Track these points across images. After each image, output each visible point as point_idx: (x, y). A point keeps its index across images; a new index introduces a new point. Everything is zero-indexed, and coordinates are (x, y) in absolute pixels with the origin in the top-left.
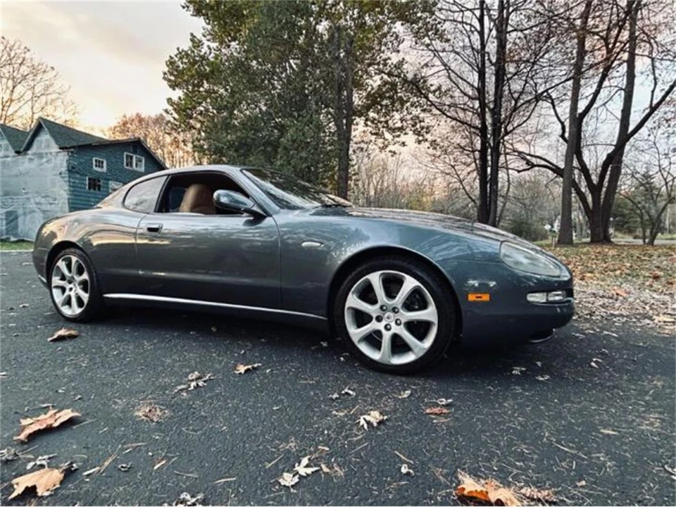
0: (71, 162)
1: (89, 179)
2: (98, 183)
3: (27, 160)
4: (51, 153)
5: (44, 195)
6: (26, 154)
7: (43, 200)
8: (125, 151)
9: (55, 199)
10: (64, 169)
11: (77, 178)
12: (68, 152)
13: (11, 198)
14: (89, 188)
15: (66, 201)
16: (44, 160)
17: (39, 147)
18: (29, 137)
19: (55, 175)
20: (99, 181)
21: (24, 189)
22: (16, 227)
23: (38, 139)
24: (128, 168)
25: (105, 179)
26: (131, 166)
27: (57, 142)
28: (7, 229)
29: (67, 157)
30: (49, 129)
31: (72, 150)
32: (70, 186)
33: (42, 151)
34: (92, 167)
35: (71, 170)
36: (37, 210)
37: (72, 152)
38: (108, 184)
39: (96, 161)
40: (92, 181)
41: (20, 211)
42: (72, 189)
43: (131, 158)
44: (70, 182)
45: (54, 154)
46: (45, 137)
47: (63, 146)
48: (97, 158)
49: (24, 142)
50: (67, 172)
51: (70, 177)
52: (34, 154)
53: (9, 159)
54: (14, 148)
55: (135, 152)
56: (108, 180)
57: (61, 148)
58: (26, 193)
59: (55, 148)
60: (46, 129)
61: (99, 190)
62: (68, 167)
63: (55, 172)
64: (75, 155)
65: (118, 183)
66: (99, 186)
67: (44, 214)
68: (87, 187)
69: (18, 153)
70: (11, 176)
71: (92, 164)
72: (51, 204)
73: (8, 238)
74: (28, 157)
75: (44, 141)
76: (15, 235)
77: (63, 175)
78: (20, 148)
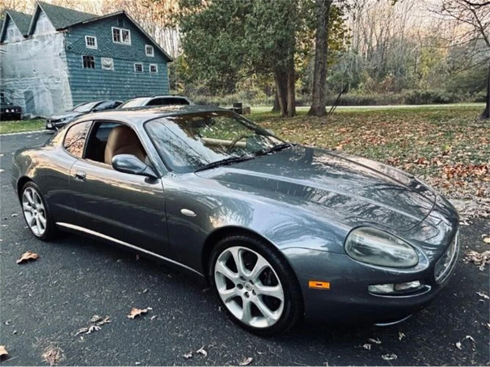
0: (68, 42)
1: (84, 57)
2: (92, 61)
3: (33, 43)
4: (50, 35)
5: (50, 75)
6: (32, 38)
7: (50, 81)
8: (113, 25)
9: (59, 79)
10: (62, 50)
11: (74, 58)
12: (64, 33)
13: (27, 80)
14: (85, 66)
15: (68, 80)
16: (46, 42)
17: (41, 29)
18: (32, 21)
19: (57, 56)
20: (93, 59)
21: (34, 71)
22: (33, 106)
23: (39, 22)
24: (117, 42)
25: (97, 56)
26: (119, 40)
27: (53, 23)
28: (27, 107)
29: (63, 38)
30: (46, 11)
31: (67, 30)
32: (68, 66)
33: (44, 34)
34: (85, 45)
35: (68, 50)
36: (46, 89)
37: (67, 32)
38: (100, 60)
39: (88, 38)
40: (86, 59)
41: (35, 92)
42: (70, 68)
43: (118, 32)
44: (68, 62)
45: (53, 36)
46: (44, 20)
47: (59, 27)
48: (89, 36)
49: (29, 25)
50: (65, 53)
51: (67, 57)
52: (38, 37)
53: (20, 43)
54: (22, 33)
55: (121, 26)
56: (100, 56)
57: (57, 30)
58: (37, 74)
59: (53, 31)
60: (44, 12)
61: (93, 67)
62: (65, 48)
63: (55, 54)
64: (70, 36)
65: (108, 59)
66: (93, 63)
67: (52, 93)
68: (83, 66)
69: (26, 37)
70: (23, 60)
71: (85, 42)
72: (57, 83)
73: (29, 116)
74: (34, 40)
75: (44, 24)
76: (34, 113)
77: (62, 56)
78: (27, 32)
